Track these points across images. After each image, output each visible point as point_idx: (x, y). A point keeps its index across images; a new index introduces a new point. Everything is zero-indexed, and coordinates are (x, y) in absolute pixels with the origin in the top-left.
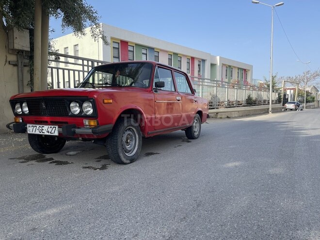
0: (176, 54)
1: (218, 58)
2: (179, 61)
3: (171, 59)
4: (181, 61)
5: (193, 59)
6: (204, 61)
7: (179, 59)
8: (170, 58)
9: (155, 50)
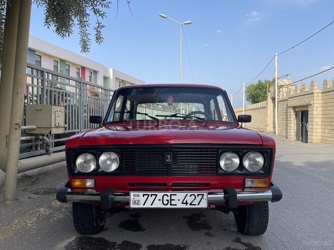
0: (63, 61)
1: (111, 70)
2: (66, 70)
3: (58, 67)
4: (69, 70)
5: (83, 68)
6: (96, 72)
7: (67, 68)
8: (56, 65)
9: (36, 53)
